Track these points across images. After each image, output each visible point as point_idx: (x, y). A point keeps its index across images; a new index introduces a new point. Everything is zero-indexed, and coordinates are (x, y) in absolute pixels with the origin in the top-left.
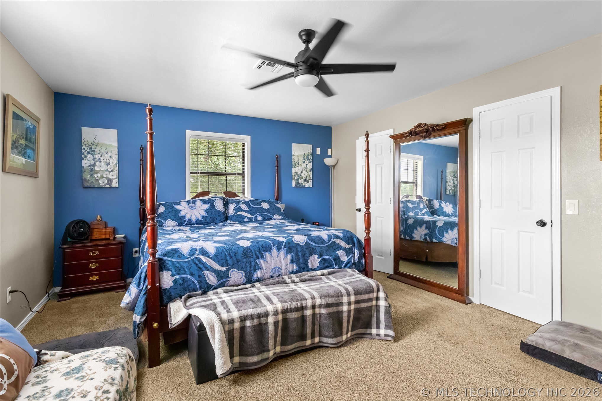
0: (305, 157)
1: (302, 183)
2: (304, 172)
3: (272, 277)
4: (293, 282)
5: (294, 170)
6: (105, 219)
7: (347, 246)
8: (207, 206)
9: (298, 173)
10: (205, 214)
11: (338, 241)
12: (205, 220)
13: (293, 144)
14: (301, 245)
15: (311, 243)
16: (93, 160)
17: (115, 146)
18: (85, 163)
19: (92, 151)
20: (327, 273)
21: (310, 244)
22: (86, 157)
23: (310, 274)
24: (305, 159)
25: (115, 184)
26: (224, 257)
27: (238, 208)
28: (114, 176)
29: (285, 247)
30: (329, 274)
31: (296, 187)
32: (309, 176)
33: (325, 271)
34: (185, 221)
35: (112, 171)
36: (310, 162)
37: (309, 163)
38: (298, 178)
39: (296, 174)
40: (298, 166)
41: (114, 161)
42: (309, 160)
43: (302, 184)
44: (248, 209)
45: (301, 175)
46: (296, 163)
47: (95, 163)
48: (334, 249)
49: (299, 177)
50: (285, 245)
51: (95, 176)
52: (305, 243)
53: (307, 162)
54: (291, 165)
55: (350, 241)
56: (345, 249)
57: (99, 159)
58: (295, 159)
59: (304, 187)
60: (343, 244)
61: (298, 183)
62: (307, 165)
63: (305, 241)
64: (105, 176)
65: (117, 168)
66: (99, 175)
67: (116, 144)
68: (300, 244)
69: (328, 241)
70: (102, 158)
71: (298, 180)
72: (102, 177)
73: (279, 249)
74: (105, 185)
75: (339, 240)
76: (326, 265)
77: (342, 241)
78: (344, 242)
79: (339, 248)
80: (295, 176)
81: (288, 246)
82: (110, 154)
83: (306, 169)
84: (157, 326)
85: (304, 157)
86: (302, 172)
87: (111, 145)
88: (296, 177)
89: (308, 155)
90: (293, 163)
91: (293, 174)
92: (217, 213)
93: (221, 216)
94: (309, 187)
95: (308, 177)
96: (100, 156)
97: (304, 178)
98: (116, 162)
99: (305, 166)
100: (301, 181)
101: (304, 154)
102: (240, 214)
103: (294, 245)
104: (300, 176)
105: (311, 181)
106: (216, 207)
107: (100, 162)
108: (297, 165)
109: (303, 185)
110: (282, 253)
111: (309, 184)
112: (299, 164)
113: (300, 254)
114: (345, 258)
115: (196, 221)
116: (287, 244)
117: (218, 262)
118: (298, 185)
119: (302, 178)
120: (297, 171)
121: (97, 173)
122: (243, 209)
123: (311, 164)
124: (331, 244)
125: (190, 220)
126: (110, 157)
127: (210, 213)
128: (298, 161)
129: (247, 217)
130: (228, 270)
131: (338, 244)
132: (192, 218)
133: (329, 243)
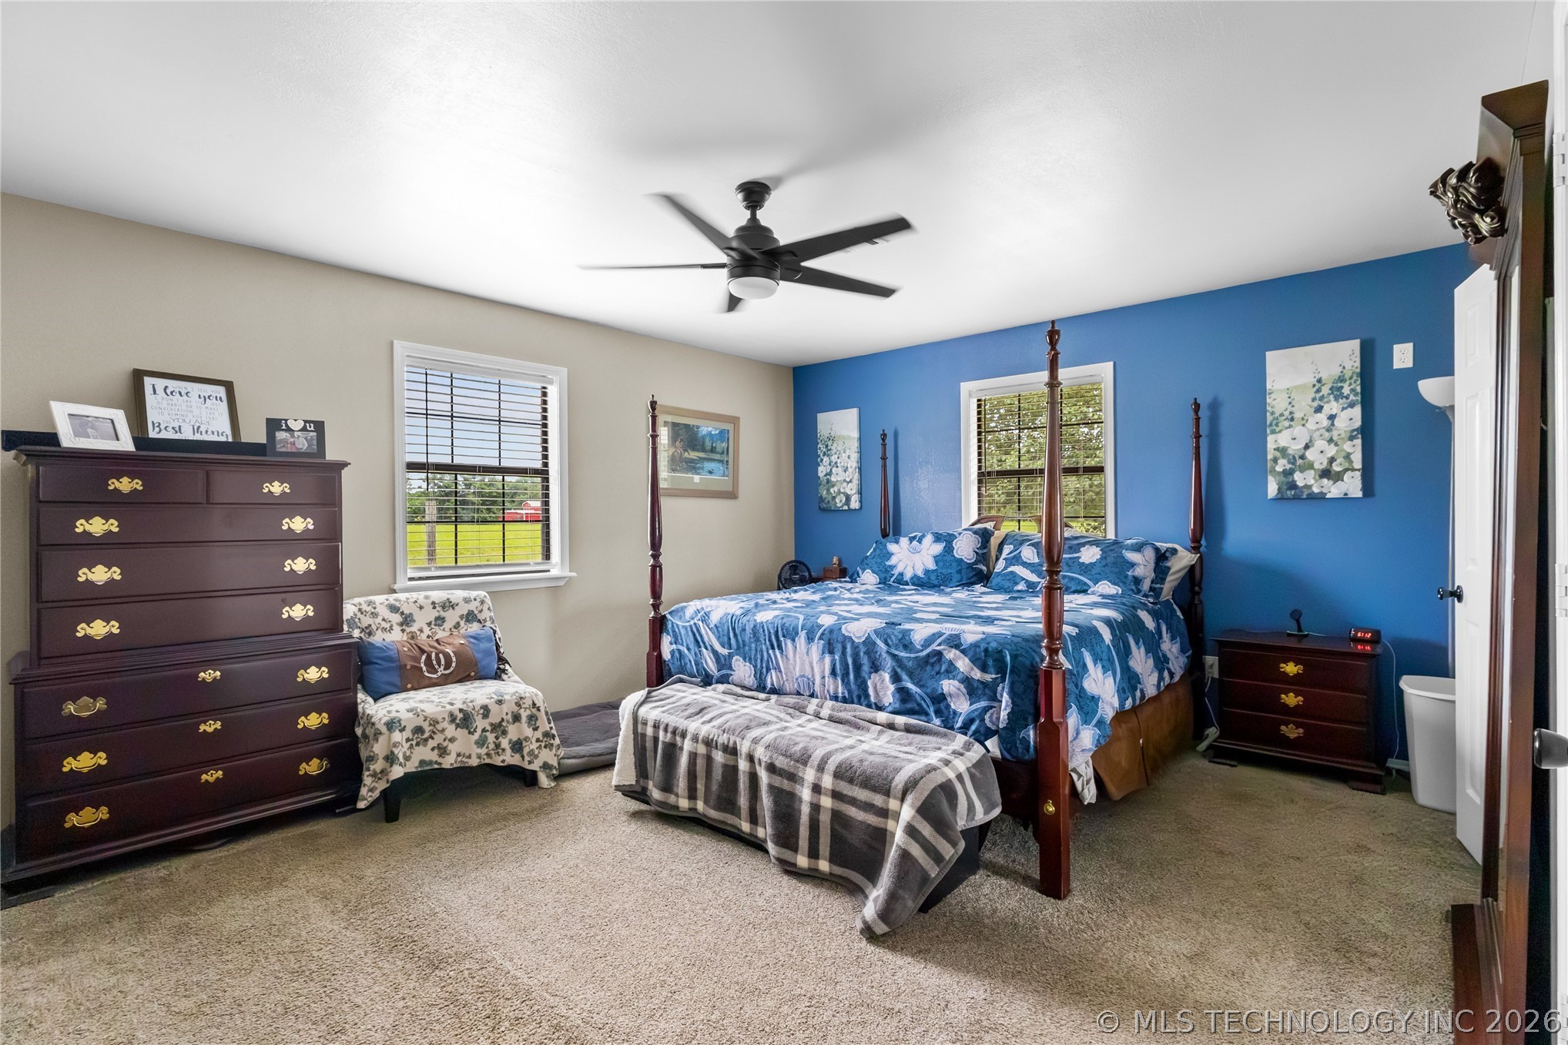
0: (1325, 390)
1: (1312, 482)
2: (1320, 444)
3: (799, 693)
4: (817, 715)
5: (1271, 442)
7: (977, 674)
8: (938, 548)
9: (1290, 451)
10: (932, 566)
11: (951, 654)
12: (929, 578)
13: (1268, 354)
14: (853, 642)
15: (879, 642)
16: (830, 464)
17: (854, 438)
18: (822, 471)
19: (828, 450)
20: (903, 727)
21: (875, 644)
22: (822, 460)
23: (857, 713)
24: (1322, 398)
25: (855, 504)
27: (1014, 557)
28: (852, 489)
29: (820, 638)
30: (908, 729)
31: (1281, 498)
32: (1348, 457)
33: (901, 720)
34: (893, 575)
35: (851, 481)
36: (1352, 405)
37: (1343, 409)
38: (1288, 466)
39: (1278, 454)
40: (1290, 426)
41: (853, 463)
42: (1347, 398)
43: (1308, 487)
44: (1036, 560)
45: (1302, 457)
46: (1282, 415)
47: (831, 470)
48: (938, 673)
49: (1293, 464)
50: (823, 634)
51: (832, 490)
52: (863, 639)
53: (1332, 407)
54: (1259, 423)
55: (990, 662)
56: (967, 681)
57: (836, 463)
58: (1277, 403)
59: (1321, 497)
60: (963, 664)
61: (1293, 486)
62: (1332, 418)
63: (866, 636)
64: (842, 490)
65: (857, 476)
66: (836, 489)
67: (855, 434)
68: (854, 638)
69: (922, 646)
70: (839, 461)
71: (1288, 473)
72: (839, 492)
73: (810, 639)
74: (842, 507)
75: (954, 650)
76: (909, 706)
77: (962, 655)
78: (967, 660)
79: (951, 670)
80: (1275, 460)
81: (828, 636)
82: (847, 453)
83: (1327, 435)
85: (1319, 391)
86: (1307, 447)
87: (849, 437)
88: (1282, 465)
89: (1342, 379)
90: (1269, 418)
91: (1270, 457)
92: (954, 564)
94: (1345, 499)
95: (1341, 460)
96: (836, 456)
97: (1317, 466)
98: (855, 465)
99: (1326, 423)
100: (1299, 479)
101: (1319, 381)
102: (1012, 573)
103: (840, 639)
104: (1299, 462)
105: (1358, 474)
106: (956, 551)
107: (837, 467)
108: (1287, 423)
109: (1316, 490)
110: (816, 647)
111: (1352, 486)
112: (1292, 419)
113: (850, 661)
114: (962, 706)
115: (912, 578)
116: (826, 632)
117: (718, 639)
118: (1291, 493)
119: (1311, 466)
120: (1282, 443)
121: (833, 486)
122: (1025, 560)
123: (1357, 412)
124: (928, 655)
125: (901, 574)
126: (849, 457)
127: (941, 564)
128: (1290, 409)
129: (1027, 581)
130: (730, 656)
131: (951, 663)
132: (906, 571)
133: (925, 653)
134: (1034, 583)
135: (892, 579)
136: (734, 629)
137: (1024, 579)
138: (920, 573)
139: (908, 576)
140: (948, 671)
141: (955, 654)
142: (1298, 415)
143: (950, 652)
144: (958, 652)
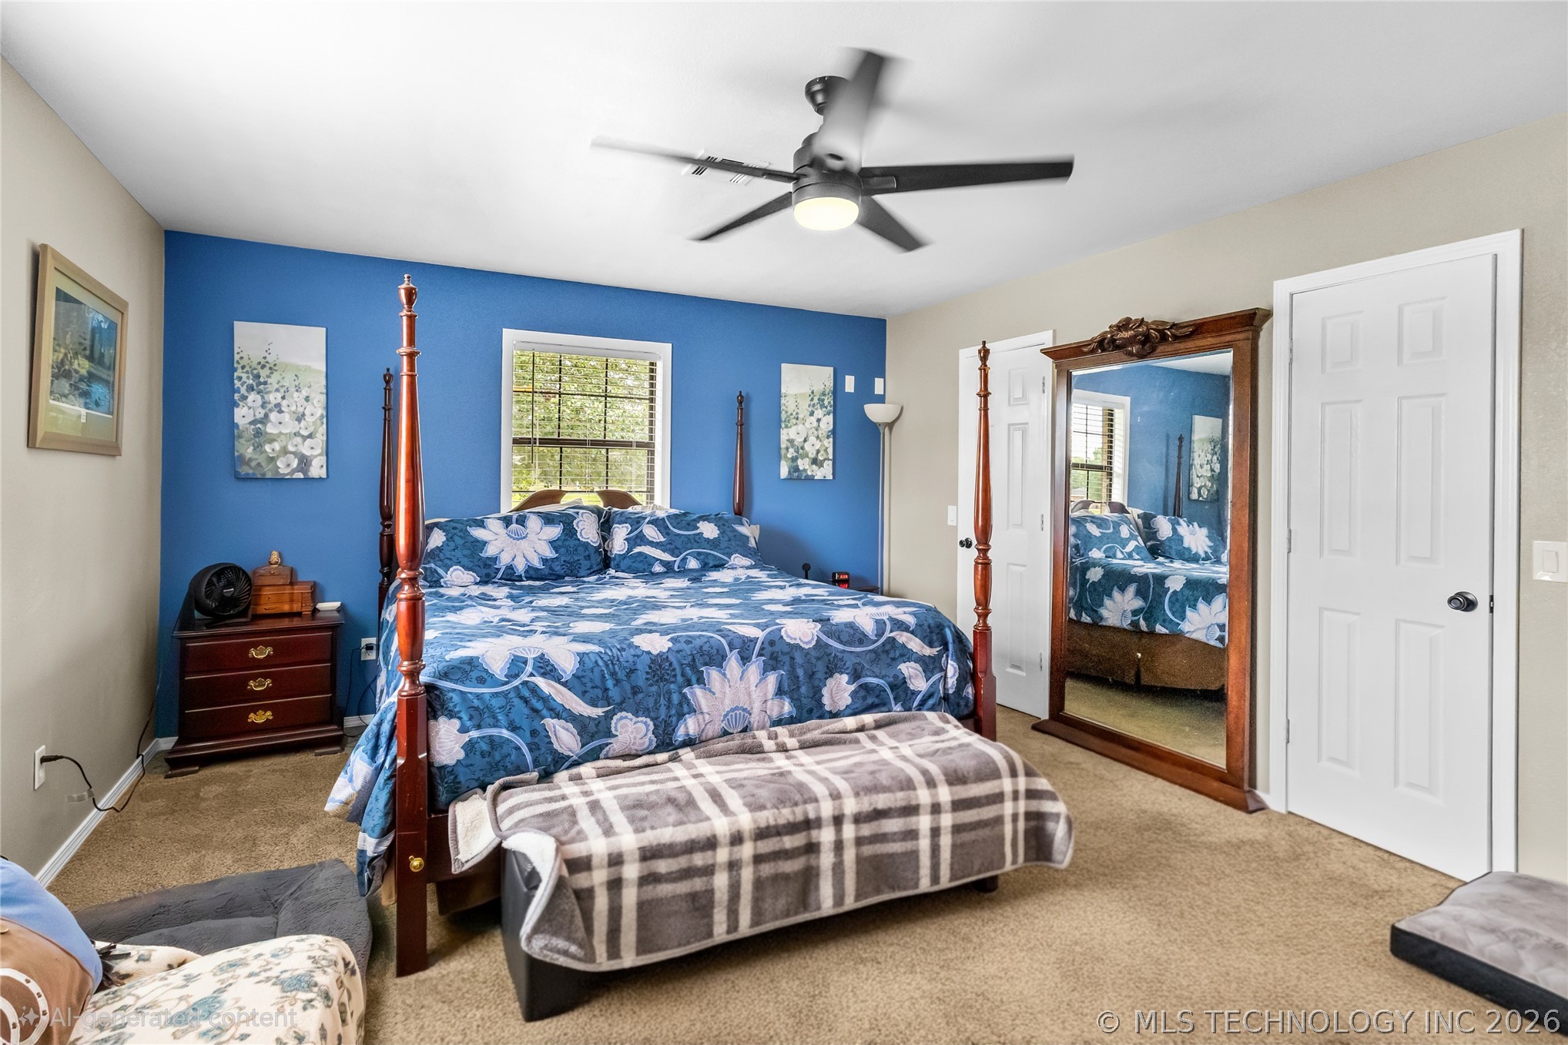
0: (816, 401)
1: (807, 467)
2: (812, 439)
3: (725, 733)
4: (783, 749)
5: (785, 435)
6: (290, 562)
7: (928, 651)
8: (555, 531)
9: (796, 443)
10: (549, 553)
11: (903, 638)
12: (551, 568)
13: (782, 366)
14: (803, 649)
15: (831, 642)
16: (263, 406)
17: (320, 372)
18: (242, 416)
19: (260, 384)
20: (873, 725)
21: (827, 645)
22: (244, 398)
23: (826, 728)
24: (814, 405)
25: (317, 470)
26: (598, 682)
27: (637, 536)
28: (314, 449)
29: (760, 655)
30: (879, 725)
31: (790, 479)
32: (826, 450)
33: (868, 718)
34: (499, 569)
35: (310, 436)
36: (828, 414)
37: (825, 415)
38: (795, 454)
39: (789, 445)
40: (796, 424)
41: (317, 408)
42: (826, 408)
43: (805, 470)
44: (662, 539)
45: (803, 448)
46: (792, 414)
47: (266, 416)
48: (893, 659)
49: (798, 452)
50: (762, 649)
51: (268, 448)
52: (814, 643)
53: (819, 413)
54: (776, 422)
55: (934, 637)
56: (922, 660)
57: (278, 405)
58: (788, 404)
59: (811, 479)
60: (915, 645)
61: (797, 469)
62: (819, 420)
63: (816, 638)
64: (291, 448)
65: (323, 429)
66: (277, 446)
67: (321, 366)
68: (802, 644)
69: (876, 635)
70: (284, 403)
71: (794, 459)
72: (285, 451)
73: (745, 659)
74: (294, 471)
75: (905, 634)
76: (870, 701)
77: (913, 636)
78: (918, 640)
79: (906, 655)
80: (787, 449)
81: (769, 649)
82: (304, 392)
83: (816, 432)
84: (420, 865)
85: (812, 400)
86: (805, 441)
87: (308, 369)
88: (791, 453)
89: (824, 394)
90: (783, 416)
91: (783, 446)
92: (581, 549)
93: (593, 556)
94: (824, 480)
95: (822, 452)
96: (279, 395)
97: (810, 456)
98: (320, 411)
99: (815, 424)
100: (803, 464)
101: (813, 392)
102: (640, 553)
103: (786, 649)
104: (801, 451)
105: (831, 462)
106: (578, 534)
107: (281, 412)
108: (794, 421)
109: (809, 473)
110: (754, 669)
111: (825, 472)
112: (797, 419)
113: (800, 672)
114: (919, 684)
115: (526, 572)
116: (766, 645)
117: (583, 695)
118: (796, 473)
119: (807, 455)
120: (792, 436)
121: (271, 441)
122: (651, 539)
123: (830, 418)
124: (883, 644)
125: (510, 567)
126: (307, 399)
127: (562, 550)
128: (796, 411)
129: (661, 561)
130: (608, 716)
131: (904, 646)
132: (515, 562)
133: (879, 643)
134: (669, 562)
135: (499, 576)
136: (613, 674)
137: (657, 560)
138: (537, 563)
139: (520, 567)
140: (902, 655)
141: (907, 637)
142: (801, 416)
143: (901, 636)
144: (909, 635)
